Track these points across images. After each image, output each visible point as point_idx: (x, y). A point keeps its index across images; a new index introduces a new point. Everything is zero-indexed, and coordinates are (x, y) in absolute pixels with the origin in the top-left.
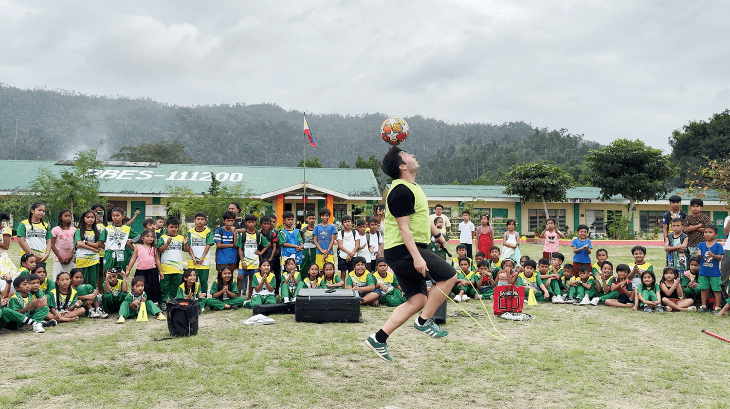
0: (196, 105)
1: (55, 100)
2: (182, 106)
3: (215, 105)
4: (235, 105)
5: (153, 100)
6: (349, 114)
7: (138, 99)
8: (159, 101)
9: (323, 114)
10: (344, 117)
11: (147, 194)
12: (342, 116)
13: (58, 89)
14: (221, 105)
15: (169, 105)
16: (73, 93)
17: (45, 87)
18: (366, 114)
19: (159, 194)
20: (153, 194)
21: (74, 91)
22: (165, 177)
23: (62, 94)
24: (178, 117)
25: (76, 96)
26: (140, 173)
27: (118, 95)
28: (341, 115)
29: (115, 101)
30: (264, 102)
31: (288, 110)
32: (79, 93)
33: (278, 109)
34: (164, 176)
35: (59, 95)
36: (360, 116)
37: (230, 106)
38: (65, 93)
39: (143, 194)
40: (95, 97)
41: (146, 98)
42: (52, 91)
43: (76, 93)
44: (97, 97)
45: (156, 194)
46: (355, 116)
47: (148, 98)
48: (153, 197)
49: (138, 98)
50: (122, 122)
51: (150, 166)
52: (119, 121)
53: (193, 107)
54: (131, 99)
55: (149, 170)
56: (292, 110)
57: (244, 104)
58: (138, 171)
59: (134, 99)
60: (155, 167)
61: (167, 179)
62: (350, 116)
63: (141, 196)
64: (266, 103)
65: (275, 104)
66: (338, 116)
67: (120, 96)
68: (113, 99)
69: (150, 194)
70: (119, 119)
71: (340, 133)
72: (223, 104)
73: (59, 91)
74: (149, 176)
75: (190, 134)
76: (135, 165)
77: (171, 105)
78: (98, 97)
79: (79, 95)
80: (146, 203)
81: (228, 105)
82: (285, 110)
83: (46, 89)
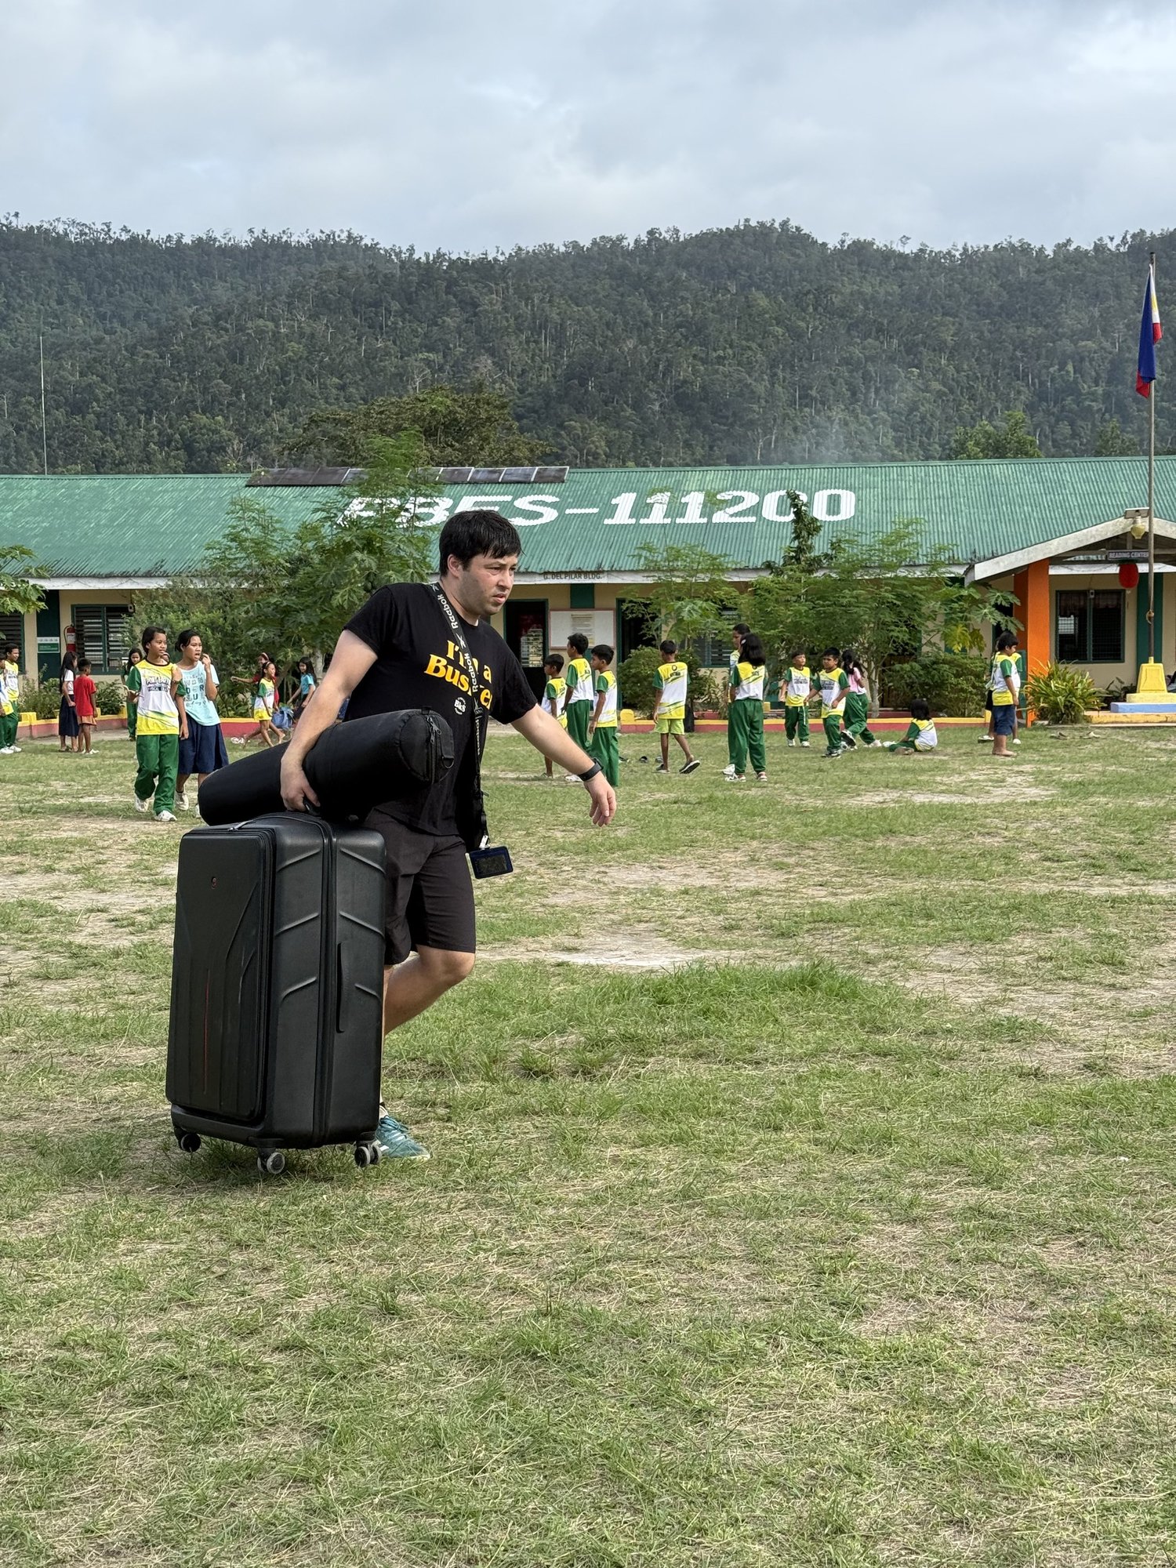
0: (509, 250)
1: (50, 261)
2: (464, 257)
3: (575, 244)
4: (644, 238)
5: (367, 241)
6: (1069, 241)
7: (315, 242)
8: (385, 244)
9: (965, 250)
10: (1049, 252)
11: (561, 573)
12: (1042, 249)
13: (58, 220)
14: (594, 243)
15: (419, 255)
16: (107, 233)
17: (17, 215)
18: (1134, 236)
19: (598, 572)
20: (579, 573)
21: (108, 225)
22: (600, 516)
23: (72, 237)
24: (451, 297)
25: (117, 240)
26: (518, 504)
27: (251, 231)
28: (1036, 244)
29: (242, 251)
30: (747, 220)
31: (833, 243)
32: (125, 229)
33: (794, 241)
34: (596, 510)
35: (60, 240)
36: (1112, 246)
37: (625, 243)
38: (82, 234)
39: (546, 574)
40: (179, 241)
41: (344, 236)
42: (39, 228)
43: (116, 233)
44: (184, 241)
45: (586, 573)
46: (1091, 247)
47: (350, 236)
48: (572, 585)
49: (318, 235)
50: (271, 325)
51: (541, 479)
52: (261, 322)
53: (501, 258)
54: (294, 240)
55: (541, 492)
56: (848, 242)
57: (677, 231)
58: (509, 498)
59: (305, 240)
60: (558, 479)
61: (607, 521)
62: (1072, 248)
63: (539, 581)
64: (753, 223)
65: (784, 224)
66: (1025, 249)
67: (257, 233)
68: (235, 247)
69: (567, 573)
70: (260, 316)
71: (1034, 315)
72: (603, 237)
73: (60, 229)
74: (550, 515)
75: (493, 355)
76: (495, 476)
77: (427, 255)
78: (187, 240)
79: (124, 237)
80: (550, 605)
81: (621, 239)
82: (824, 245)
83: (21, 224)
